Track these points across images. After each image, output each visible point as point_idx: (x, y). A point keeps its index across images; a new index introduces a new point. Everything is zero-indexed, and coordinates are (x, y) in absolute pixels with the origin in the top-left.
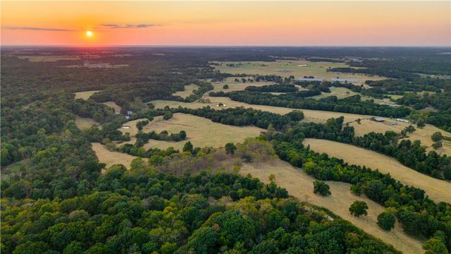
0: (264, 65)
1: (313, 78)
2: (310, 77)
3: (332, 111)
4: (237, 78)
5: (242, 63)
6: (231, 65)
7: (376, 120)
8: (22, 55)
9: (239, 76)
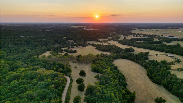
0: (157, 31)
1: (174, 36)
2: (172, 36)
3: (155, 50)
4: (134, 35)
5: (147, 29)
6: (141, 30)
7: (168, 56)
8: (72, 25)
9: (138, 34)
